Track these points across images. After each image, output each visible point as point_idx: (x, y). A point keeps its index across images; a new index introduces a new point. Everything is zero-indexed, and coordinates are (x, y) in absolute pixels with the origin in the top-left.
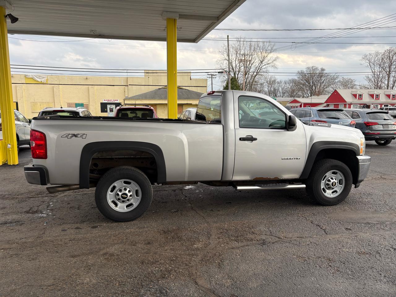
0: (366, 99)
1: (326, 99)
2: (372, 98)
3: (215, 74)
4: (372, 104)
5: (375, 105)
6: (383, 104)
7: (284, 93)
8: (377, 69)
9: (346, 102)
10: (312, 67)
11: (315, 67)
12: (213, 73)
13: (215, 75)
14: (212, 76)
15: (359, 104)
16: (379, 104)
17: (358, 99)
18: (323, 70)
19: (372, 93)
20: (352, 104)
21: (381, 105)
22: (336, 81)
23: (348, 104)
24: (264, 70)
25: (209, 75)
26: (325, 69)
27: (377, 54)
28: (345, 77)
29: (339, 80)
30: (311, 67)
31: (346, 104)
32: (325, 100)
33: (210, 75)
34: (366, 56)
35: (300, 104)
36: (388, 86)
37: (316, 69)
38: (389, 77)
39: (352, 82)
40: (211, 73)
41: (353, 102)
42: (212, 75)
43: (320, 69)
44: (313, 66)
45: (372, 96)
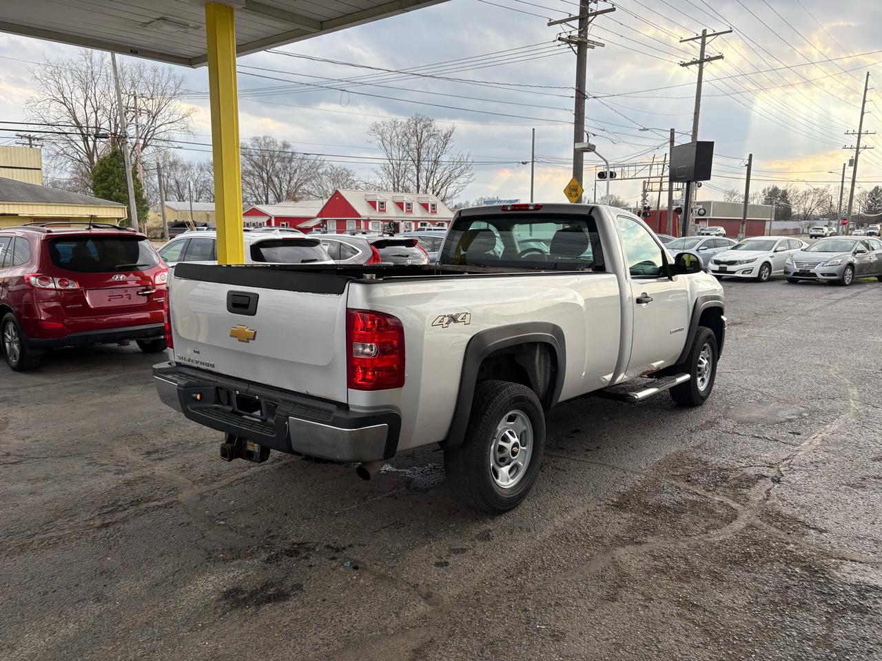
0: (392, 213)
1: (320, 209)
2: (401, 210)
3: (38, 135)
4: (403, 221)
5: (407, 222)
6: (419, 221)
7: (200, 193)
8: (396, 154)
9: (360, 216)
10: (264, 138)
11: (270, 137)
12: (32, 134)
13: (38, 139)
14: (30, 141)
15: (382, 221)
16: (413, 221)
17: (380, 210)
18: (285, 145)
19: (399, 200)
20: (370, 220)
21: (416, 222)
22: (320, 171)
23: (364, 220)
24: (161, 135)
25: (22, 137)
26: (291, 144)
27: (395, 125)
28: (336, 165)
29: (324, 169)
30: (262, 137)
31: (360, 220)
32: (318, 211)
33: (26, 137)
34: (377, 126)
35: (267, 219)
36: (418, 187)
37: (274, 142)
38: (418, 171)
39: (348, 175)
40: (28, 134)
41: (372, 217)
42: (30, 138)
43: (280, 144)
44: (265, 135)
45: (400, 205)
